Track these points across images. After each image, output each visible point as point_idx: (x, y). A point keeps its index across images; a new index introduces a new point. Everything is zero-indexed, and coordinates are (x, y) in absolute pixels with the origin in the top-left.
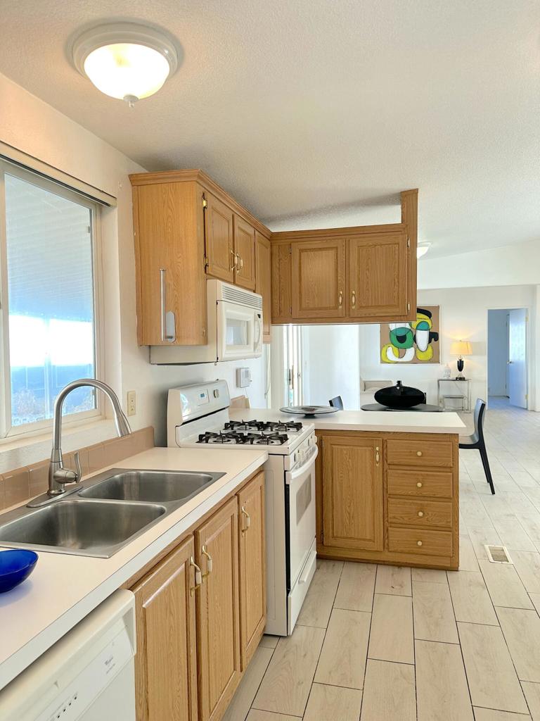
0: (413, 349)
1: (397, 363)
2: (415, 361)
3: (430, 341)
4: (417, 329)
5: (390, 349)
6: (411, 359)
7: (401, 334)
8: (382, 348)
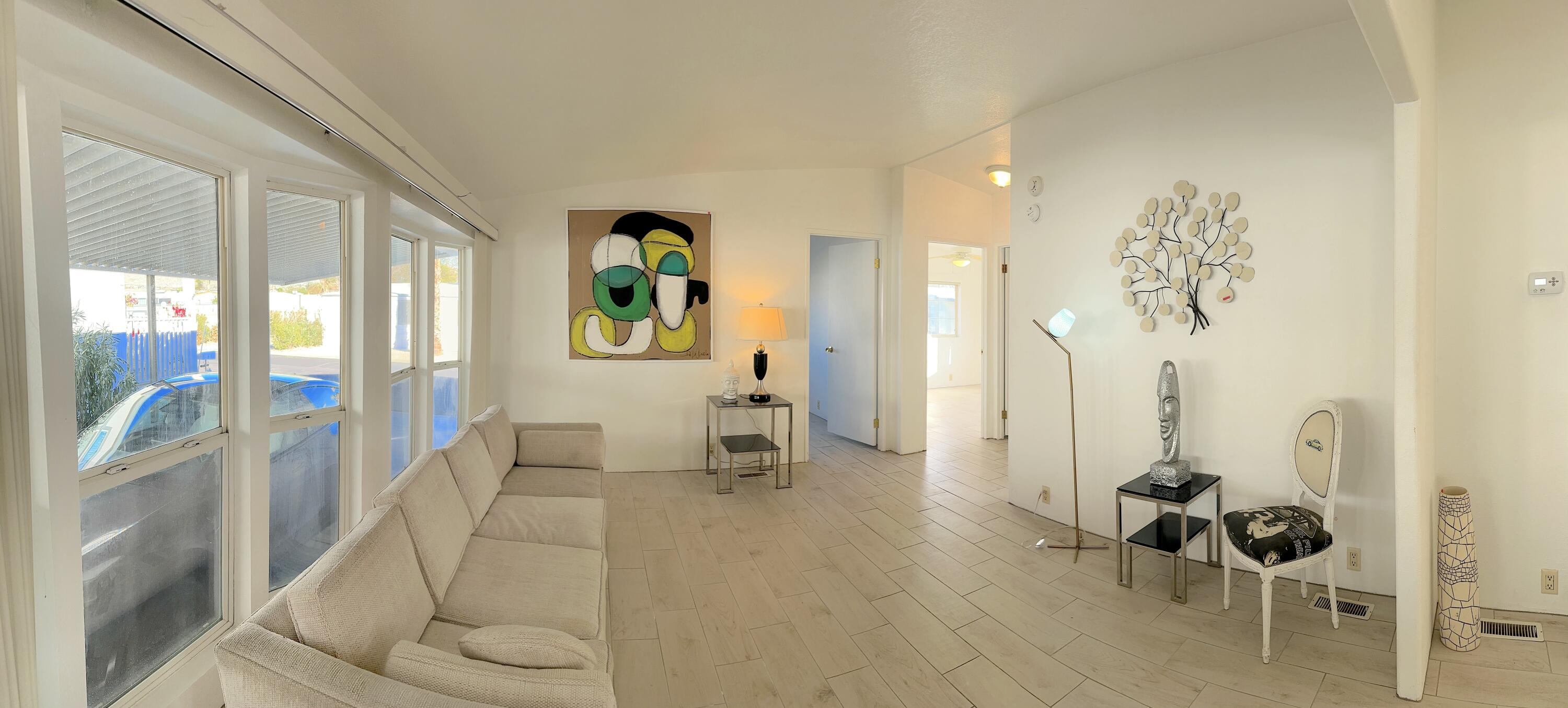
1: (610, 357)
2: (656, 352)
3: (689, 304)
4: (659, 271)
5: (593, 322)
6: (645, 348)
7: (620, 282)
8: (573, 316)
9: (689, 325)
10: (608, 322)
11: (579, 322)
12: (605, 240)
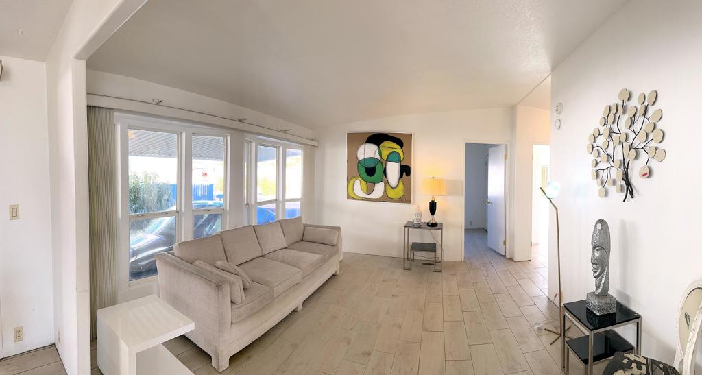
0: (382, 184)
1: (364, 199)
2: (385, 198)
3: (401, 176)
4: (387, 160)
5: (357, 183)
6: (380, 196)
7: (370, 165)
8: (349, 180)
9: (401, 186)
10: (364, 183)
11: (351, 182)
12: (363, 146)
